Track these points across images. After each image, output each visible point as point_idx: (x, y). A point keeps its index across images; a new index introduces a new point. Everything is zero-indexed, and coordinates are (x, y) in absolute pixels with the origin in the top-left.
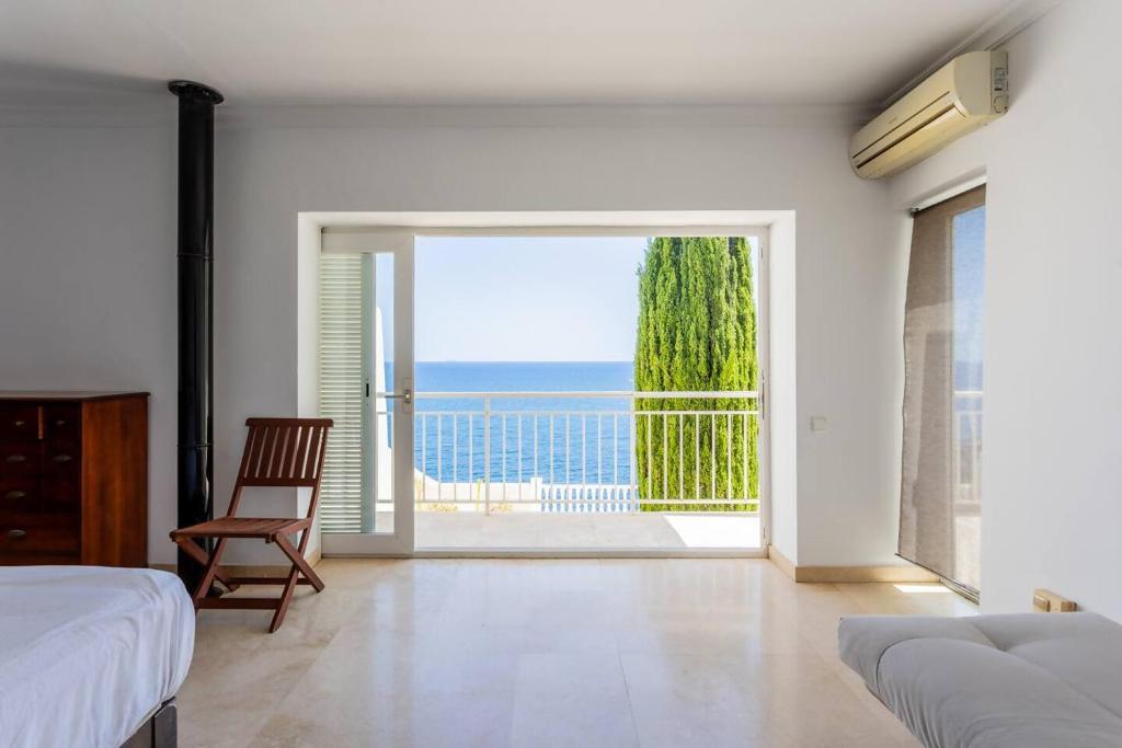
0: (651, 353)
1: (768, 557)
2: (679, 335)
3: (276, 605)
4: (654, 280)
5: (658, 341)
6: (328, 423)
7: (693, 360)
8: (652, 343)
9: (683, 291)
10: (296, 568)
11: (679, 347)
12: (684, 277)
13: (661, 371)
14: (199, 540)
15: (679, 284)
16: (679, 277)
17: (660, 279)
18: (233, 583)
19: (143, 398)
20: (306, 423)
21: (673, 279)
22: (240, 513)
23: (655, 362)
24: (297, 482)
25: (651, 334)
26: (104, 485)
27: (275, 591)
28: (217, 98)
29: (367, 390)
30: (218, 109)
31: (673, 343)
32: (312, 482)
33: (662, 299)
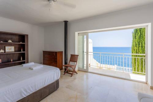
0: (135, 47)
1: (147, 84)
2: (140, 43)
3: (72, 74)
4: (136, 34)
5: (136, 44)
6: (78, 55)
7: (144, 48)
8: (135, 45)
9: (142, 36)
10: (74, 71)
11: (140, 45)
12: (142, 33)
13: (137, 50)
14: (66, 67)
15: (141, 34)
16: (141, 33)
17: (137, 34)
18: (69, 71)
19: (62, 52)
20: (76, 55)
21: (140, 34)
22: (70, 64)
23: (135, 48)
24: (75, 62)
25: (135, 43)
26: (59, 60)
27: (72, 73)
28: (68, 22)
29: (83, 52)
30: (68, 23)
31: (139, 45)
32: (76, 62)
33: (137, 37)
